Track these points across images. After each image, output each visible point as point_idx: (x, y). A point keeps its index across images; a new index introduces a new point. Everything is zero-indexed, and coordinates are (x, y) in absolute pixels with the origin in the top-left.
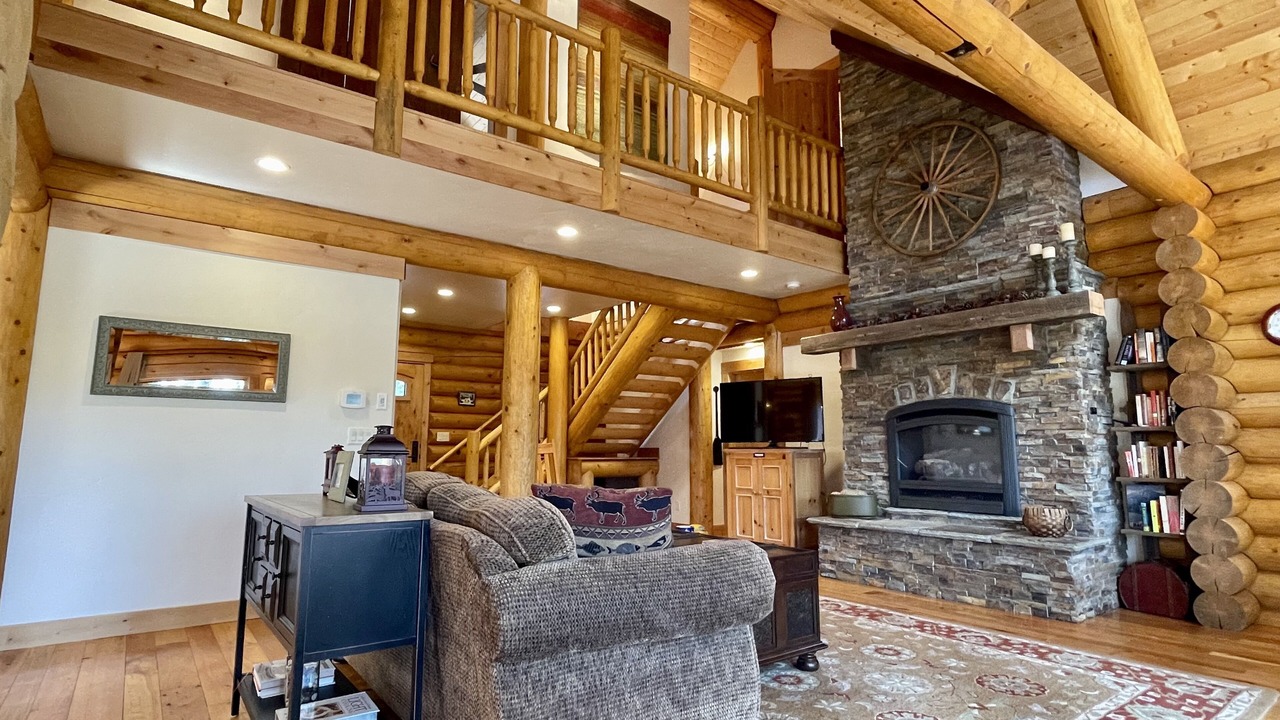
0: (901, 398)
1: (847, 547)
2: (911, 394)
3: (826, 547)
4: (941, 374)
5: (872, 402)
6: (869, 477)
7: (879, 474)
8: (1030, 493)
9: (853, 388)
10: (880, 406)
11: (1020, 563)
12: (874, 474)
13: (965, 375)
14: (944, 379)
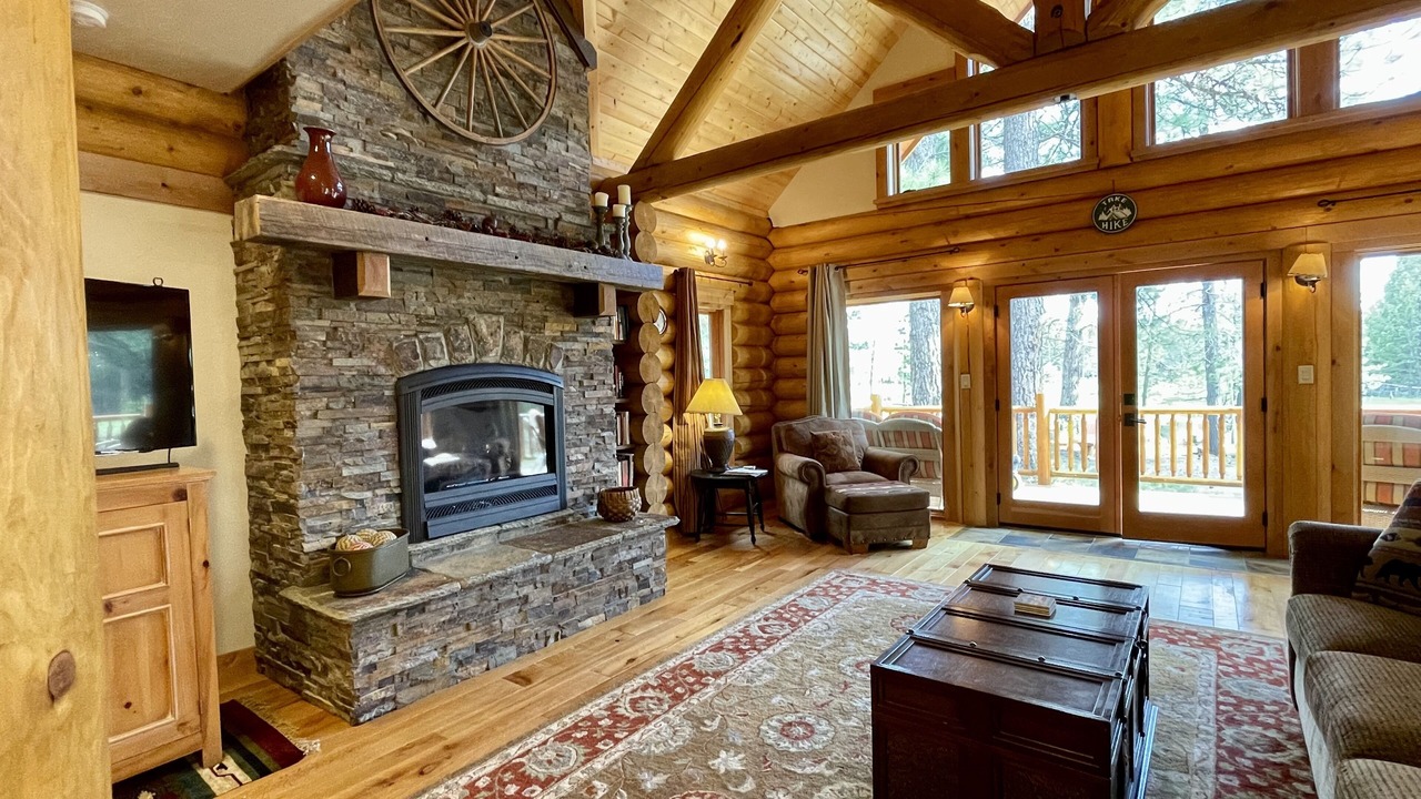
0: (426, 359)
1: (418, 635)
2: (442, 351)
3: (373, 659)
4: (488, 327)
5: (366, 362)
6: (361, 502)
7: (378, 492)
8: (573, 479)
9: (321, 328)
10: (382, 370)
11: (634, 553)
12: (369, 494)
13: (515, 332)
14: (491, 335)
